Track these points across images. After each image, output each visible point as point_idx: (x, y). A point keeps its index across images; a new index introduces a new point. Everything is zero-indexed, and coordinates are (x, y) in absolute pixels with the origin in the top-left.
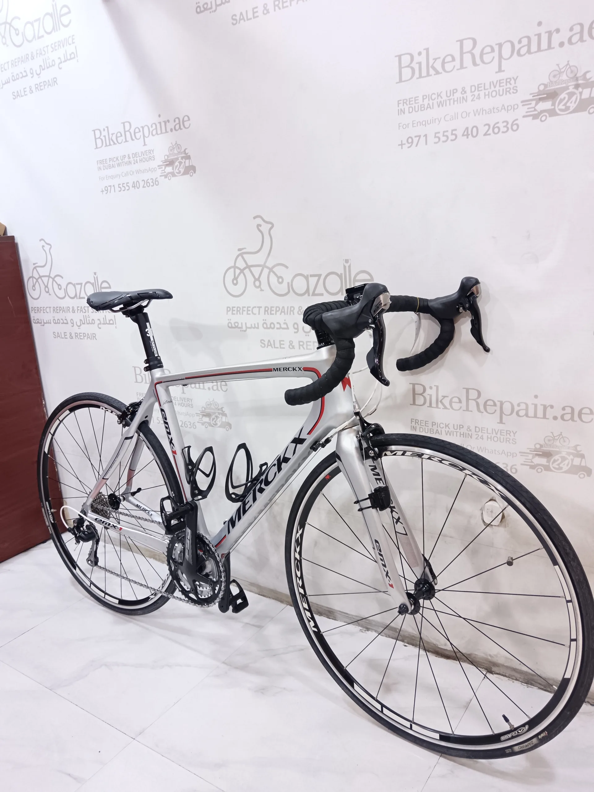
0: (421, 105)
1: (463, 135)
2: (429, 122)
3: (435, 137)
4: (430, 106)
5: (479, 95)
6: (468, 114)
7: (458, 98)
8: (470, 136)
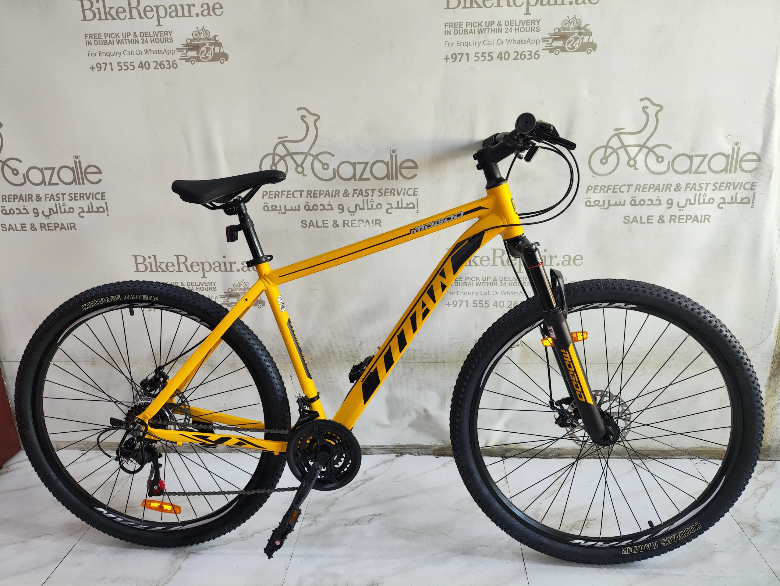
0: (464, 30)
1: (498, 58)
2: (471, 44)
3: (475, 56)
4: (472, 31)
5: (511, 28)
6: (502, 42)
7: (494, 29)
8: (503, 59)
